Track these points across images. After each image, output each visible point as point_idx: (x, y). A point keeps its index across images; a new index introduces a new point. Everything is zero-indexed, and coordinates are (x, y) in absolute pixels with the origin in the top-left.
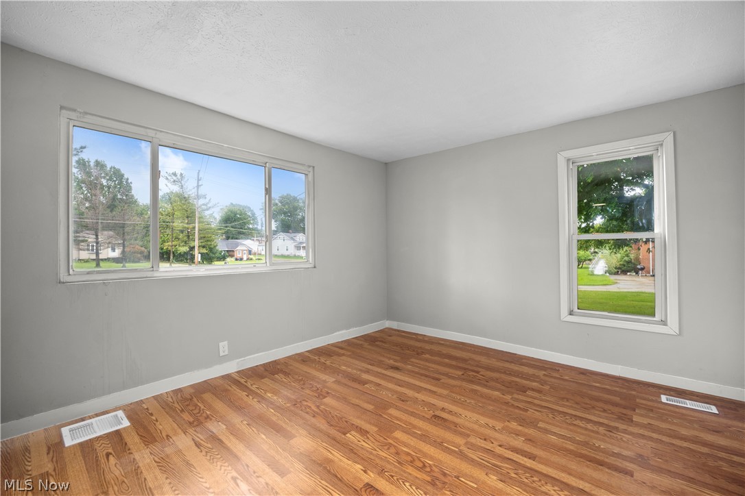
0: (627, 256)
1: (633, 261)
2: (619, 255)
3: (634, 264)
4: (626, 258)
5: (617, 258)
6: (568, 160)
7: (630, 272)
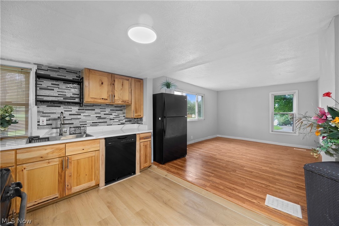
0: (287, 118)
1: (289, 120)
2: (283, 118)
3: (290, 121)
4: (287, 119)
5: (283, 119)
6: (272, 94)
7: (288, 124)
